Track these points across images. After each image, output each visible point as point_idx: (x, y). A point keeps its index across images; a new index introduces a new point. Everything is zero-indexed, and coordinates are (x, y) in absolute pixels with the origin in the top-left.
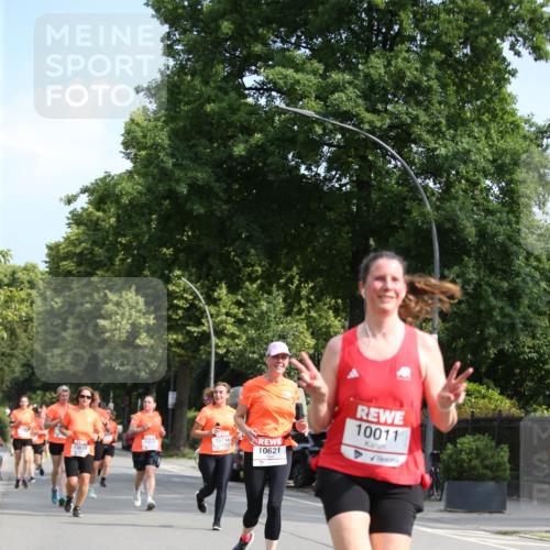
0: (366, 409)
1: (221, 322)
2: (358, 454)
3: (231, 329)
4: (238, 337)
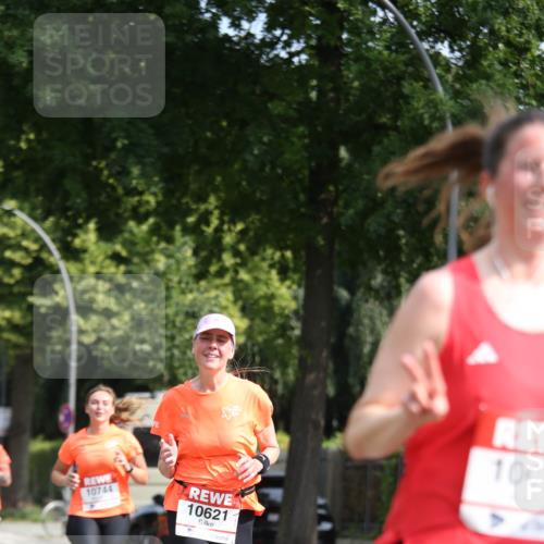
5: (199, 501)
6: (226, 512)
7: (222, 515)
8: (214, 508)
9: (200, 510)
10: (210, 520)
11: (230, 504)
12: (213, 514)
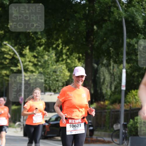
5: (72, 123)
6: (80, 124)
7: (79, 125)
8: (77, 124)
9: (73, 126)
10: (76, 128)
11: (81, 122)
12: (77, 126)
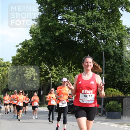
0: (84, 91)
1: (53, 75)
2: (83, 101)
3: (55, 76)
4: (57, 78)
